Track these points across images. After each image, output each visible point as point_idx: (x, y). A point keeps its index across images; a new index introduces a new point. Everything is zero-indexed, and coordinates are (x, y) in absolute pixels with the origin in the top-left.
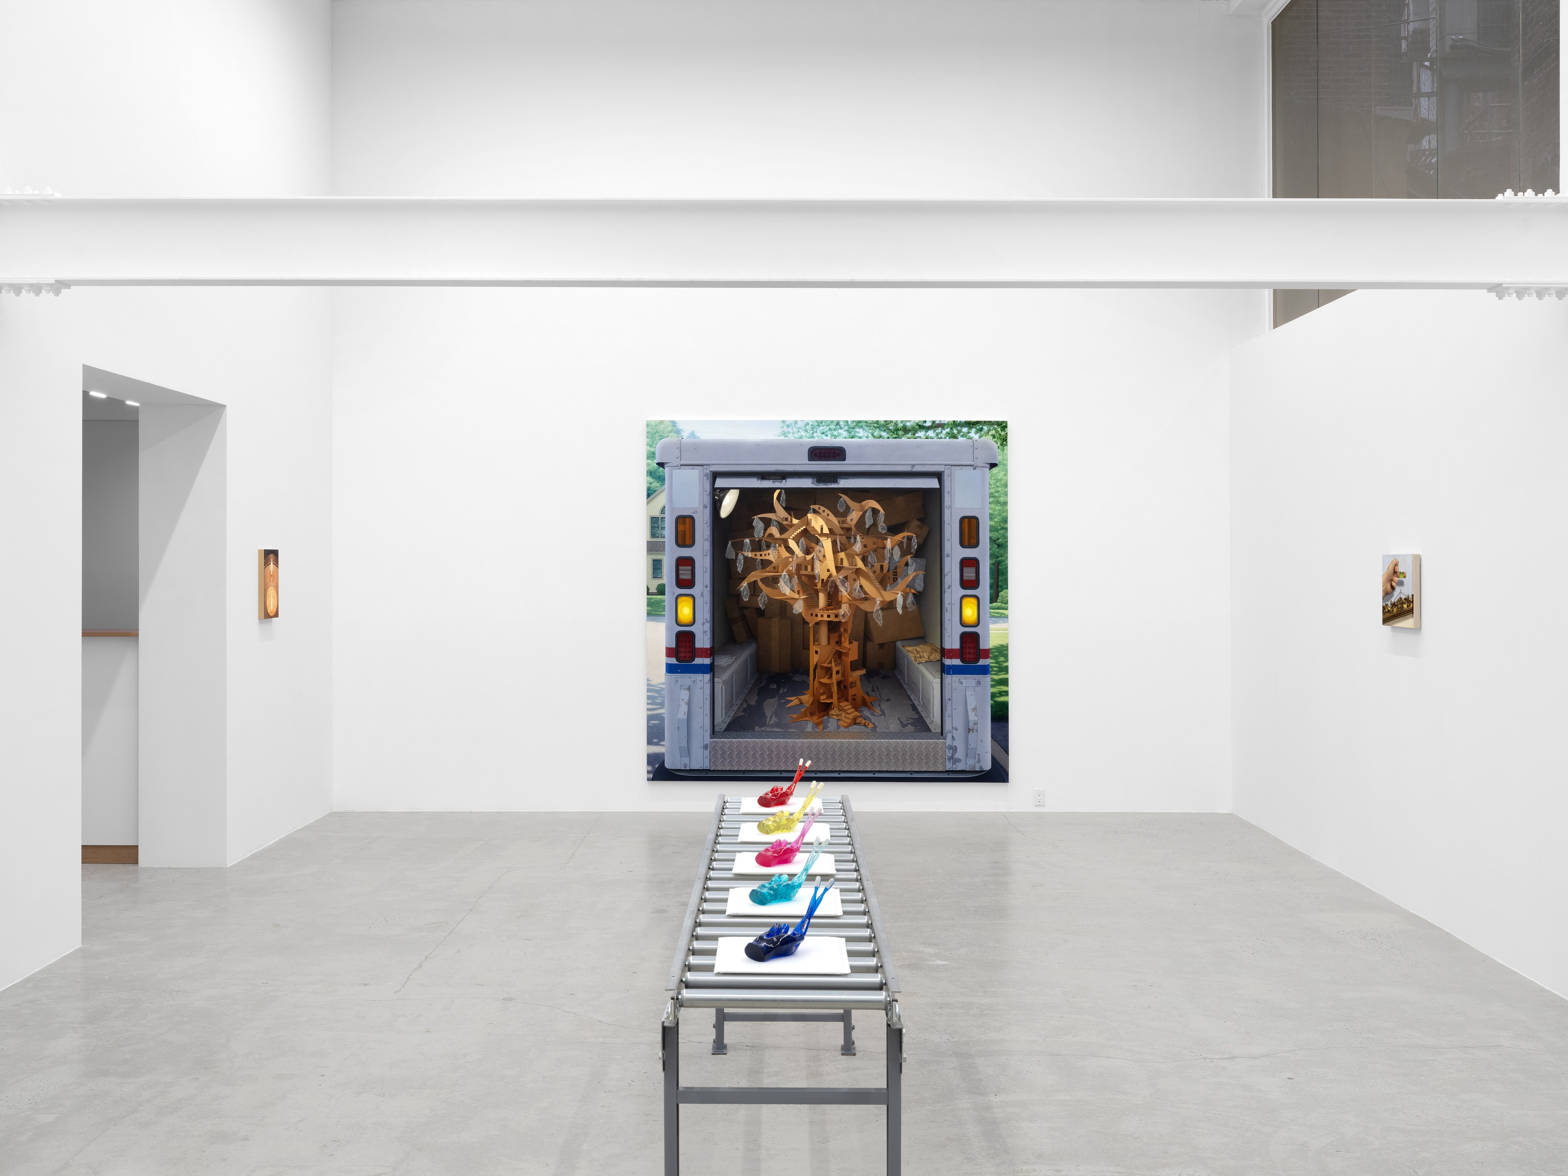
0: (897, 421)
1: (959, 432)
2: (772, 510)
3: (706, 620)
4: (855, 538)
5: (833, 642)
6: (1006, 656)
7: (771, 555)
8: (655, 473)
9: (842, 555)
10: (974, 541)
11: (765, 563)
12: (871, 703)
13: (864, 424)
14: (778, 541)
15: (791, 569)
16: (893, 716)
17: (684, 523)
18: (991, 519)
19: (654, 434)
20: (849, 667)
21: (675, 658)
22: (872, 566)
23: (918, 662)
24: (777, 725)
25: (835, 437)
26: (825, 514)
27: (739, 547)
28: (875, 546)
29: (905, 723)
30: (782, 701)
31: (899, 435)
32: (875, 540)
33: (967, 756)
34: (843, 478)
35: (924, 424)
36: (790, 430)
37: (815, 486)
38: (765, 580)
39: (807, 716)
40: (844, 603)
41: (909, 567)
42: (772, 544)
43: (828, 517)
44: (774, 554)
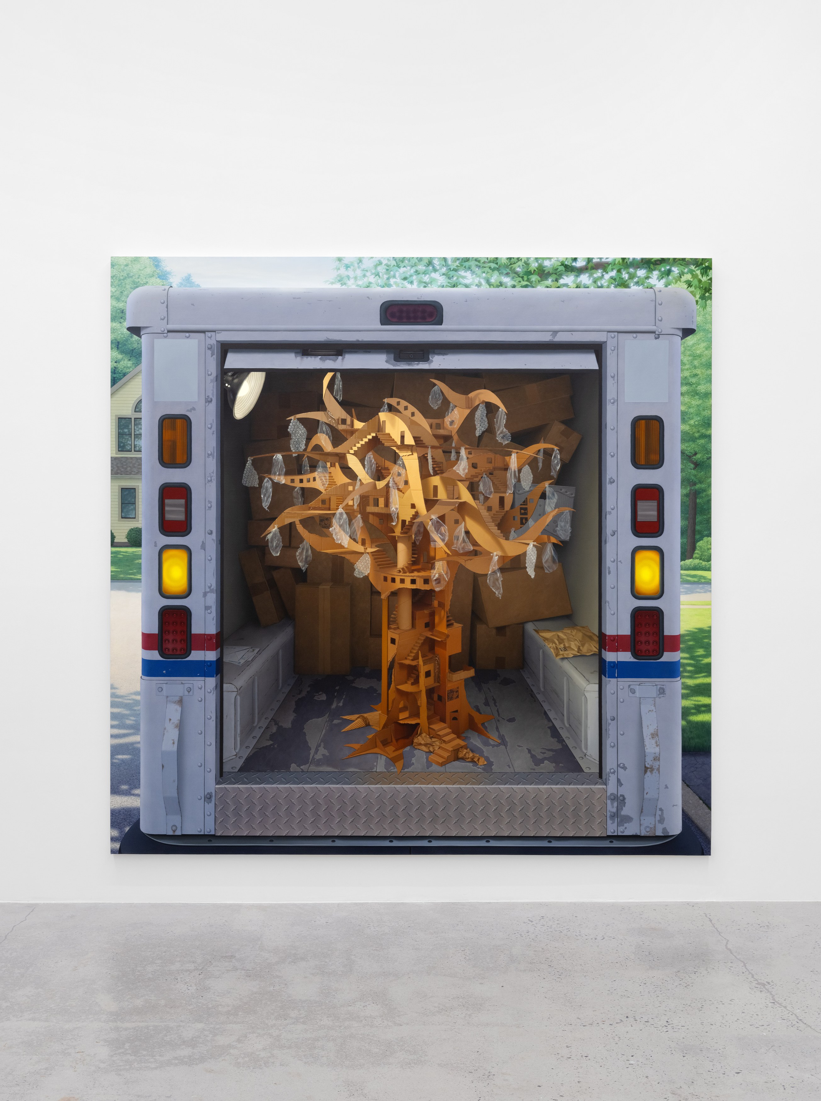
0: (528, 259)
1: (632, 277)
2: (320, 406)
3: (210, 587)
4: (458, 453)
5: (420, 624)
6: (708, 648)
7: (318, 480)
8: (125, 345)
9: (436, 481)
10: (654, 457)
11: (309, 495)
12: (483, 724)
13: (473, 263)
14: (329, 457)
15: (351, 503)
16: (519, 746)
17: (174, 428)
18: (684, 421)
19: (124, 279)
20: (448, 665)
21: (157, 652)
22: (486, 498)
23: (561, 657)
24: (328, 761)
25: (426, 285)
26: (408, 413)
27: (264, 467)
28: (491, 466)
29: (540, 757)
30: (336, 722)
31: (531, 282)
32: (491, 455)
33: (642, 812)
34: (439, 354)
35: (574, 264)
36: (351, 273)
37: (391, 367)
38: (307, 522)
39: (376, 747)
40: (439, 560)
41: (547, 500)
42: (320, 463)
43: (413, 418)
44: (323, 478)
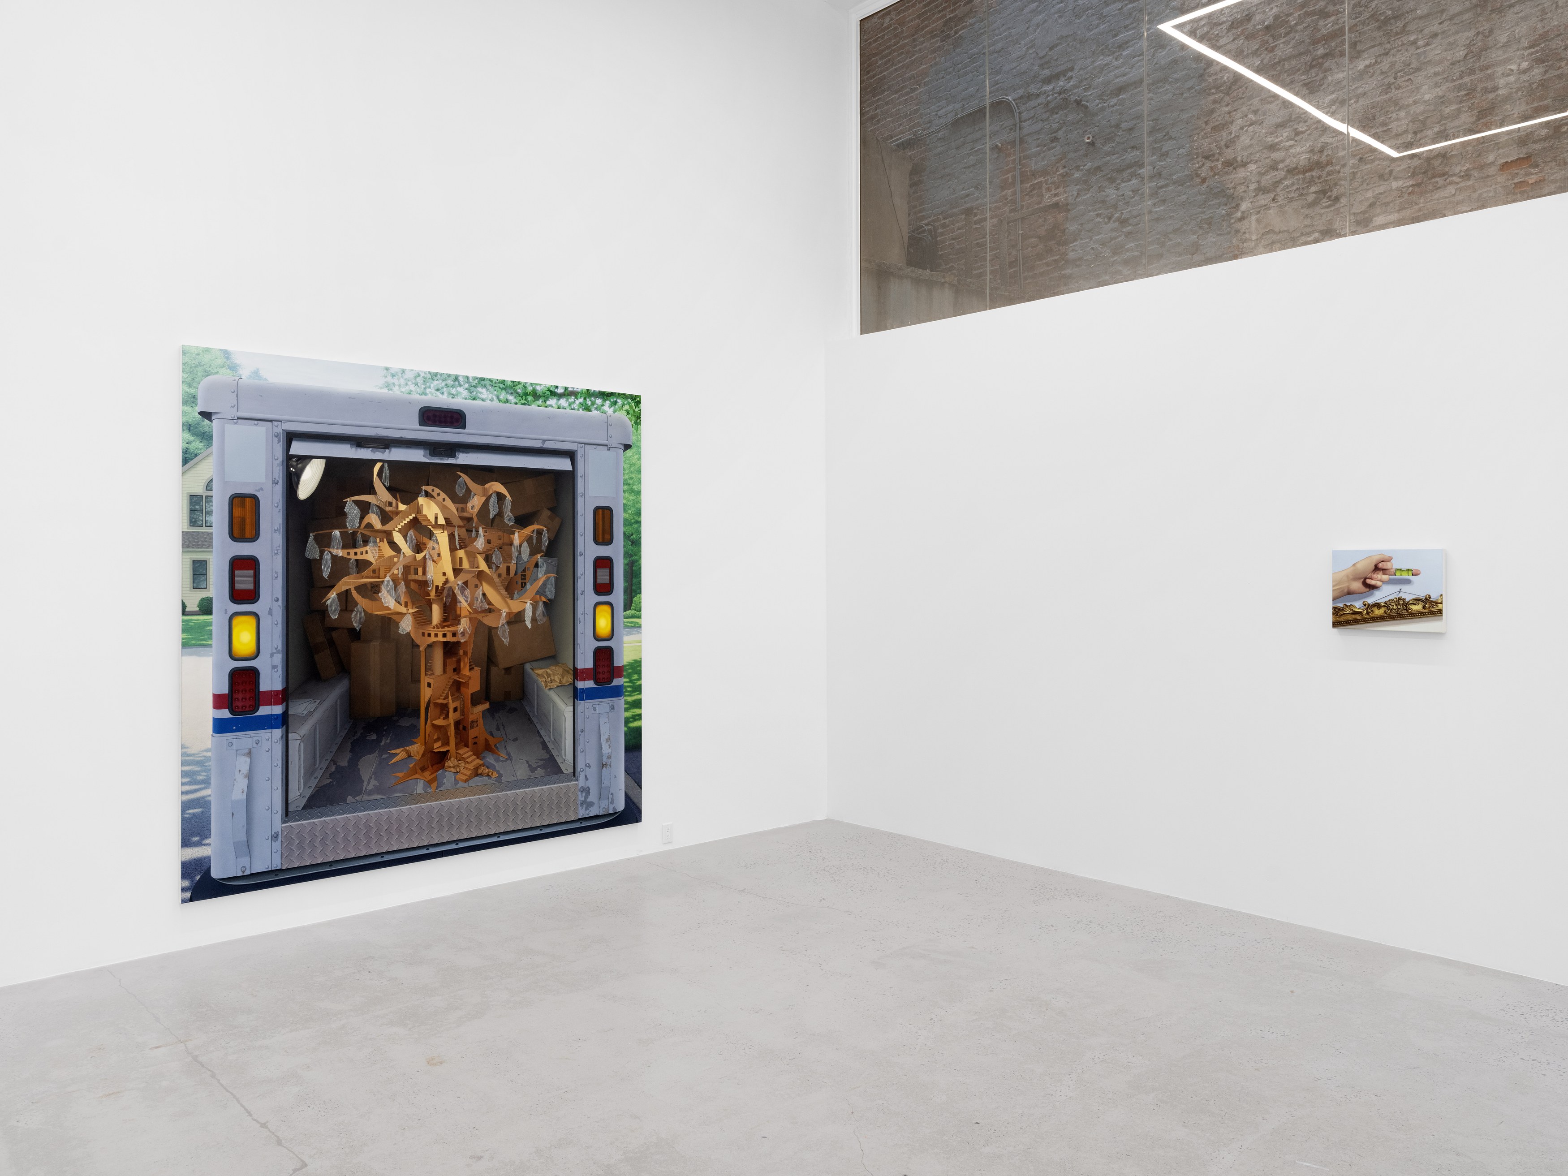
0: (526, 383)
1: (593, 403)
2: (371, 490)
3: (276, 649)
4: (477, 531)
5: (450, 669)
6: (639, 673)
7: (370, 553)
8: (197, 428)
9: (461, 553)
10: (607, 537)
11: (361, 565)
12: (495, 745)
13: (487, 383)
14: (379, 534)
15: (396, 572)
16: (521, 759)
17: (243, 505)
18: (625, 511)
19: (195, 367)
20: (470, 701)
21: (227, 710)
23: (549, 688)
24: (378, 790)
25: (453, 396)
26: (440, 499)
27: (324, 542)
28: (500, 542)
29: (534, 766)
30: (384, 756)
31: (528, 402)
32: (500, 533)
33: (600, 798)
34: (463, 452)
35: (556, 390)
36: (395, 381)
37: (427, 461)
38: (360, 589)
39: (416, 773)
40: (464, 617)
41: (539, 569)
42: (371, 539)
43: (444, 503)
44: (374, 551)
